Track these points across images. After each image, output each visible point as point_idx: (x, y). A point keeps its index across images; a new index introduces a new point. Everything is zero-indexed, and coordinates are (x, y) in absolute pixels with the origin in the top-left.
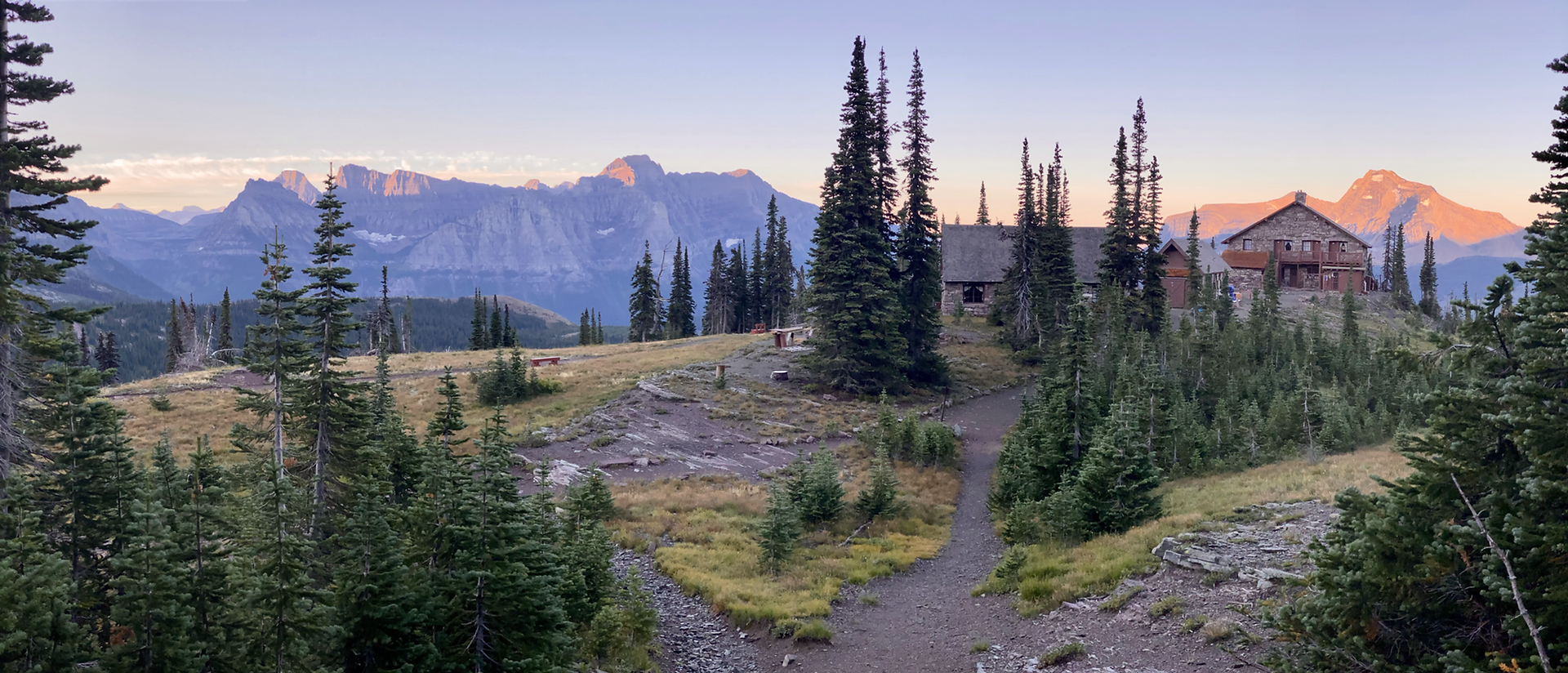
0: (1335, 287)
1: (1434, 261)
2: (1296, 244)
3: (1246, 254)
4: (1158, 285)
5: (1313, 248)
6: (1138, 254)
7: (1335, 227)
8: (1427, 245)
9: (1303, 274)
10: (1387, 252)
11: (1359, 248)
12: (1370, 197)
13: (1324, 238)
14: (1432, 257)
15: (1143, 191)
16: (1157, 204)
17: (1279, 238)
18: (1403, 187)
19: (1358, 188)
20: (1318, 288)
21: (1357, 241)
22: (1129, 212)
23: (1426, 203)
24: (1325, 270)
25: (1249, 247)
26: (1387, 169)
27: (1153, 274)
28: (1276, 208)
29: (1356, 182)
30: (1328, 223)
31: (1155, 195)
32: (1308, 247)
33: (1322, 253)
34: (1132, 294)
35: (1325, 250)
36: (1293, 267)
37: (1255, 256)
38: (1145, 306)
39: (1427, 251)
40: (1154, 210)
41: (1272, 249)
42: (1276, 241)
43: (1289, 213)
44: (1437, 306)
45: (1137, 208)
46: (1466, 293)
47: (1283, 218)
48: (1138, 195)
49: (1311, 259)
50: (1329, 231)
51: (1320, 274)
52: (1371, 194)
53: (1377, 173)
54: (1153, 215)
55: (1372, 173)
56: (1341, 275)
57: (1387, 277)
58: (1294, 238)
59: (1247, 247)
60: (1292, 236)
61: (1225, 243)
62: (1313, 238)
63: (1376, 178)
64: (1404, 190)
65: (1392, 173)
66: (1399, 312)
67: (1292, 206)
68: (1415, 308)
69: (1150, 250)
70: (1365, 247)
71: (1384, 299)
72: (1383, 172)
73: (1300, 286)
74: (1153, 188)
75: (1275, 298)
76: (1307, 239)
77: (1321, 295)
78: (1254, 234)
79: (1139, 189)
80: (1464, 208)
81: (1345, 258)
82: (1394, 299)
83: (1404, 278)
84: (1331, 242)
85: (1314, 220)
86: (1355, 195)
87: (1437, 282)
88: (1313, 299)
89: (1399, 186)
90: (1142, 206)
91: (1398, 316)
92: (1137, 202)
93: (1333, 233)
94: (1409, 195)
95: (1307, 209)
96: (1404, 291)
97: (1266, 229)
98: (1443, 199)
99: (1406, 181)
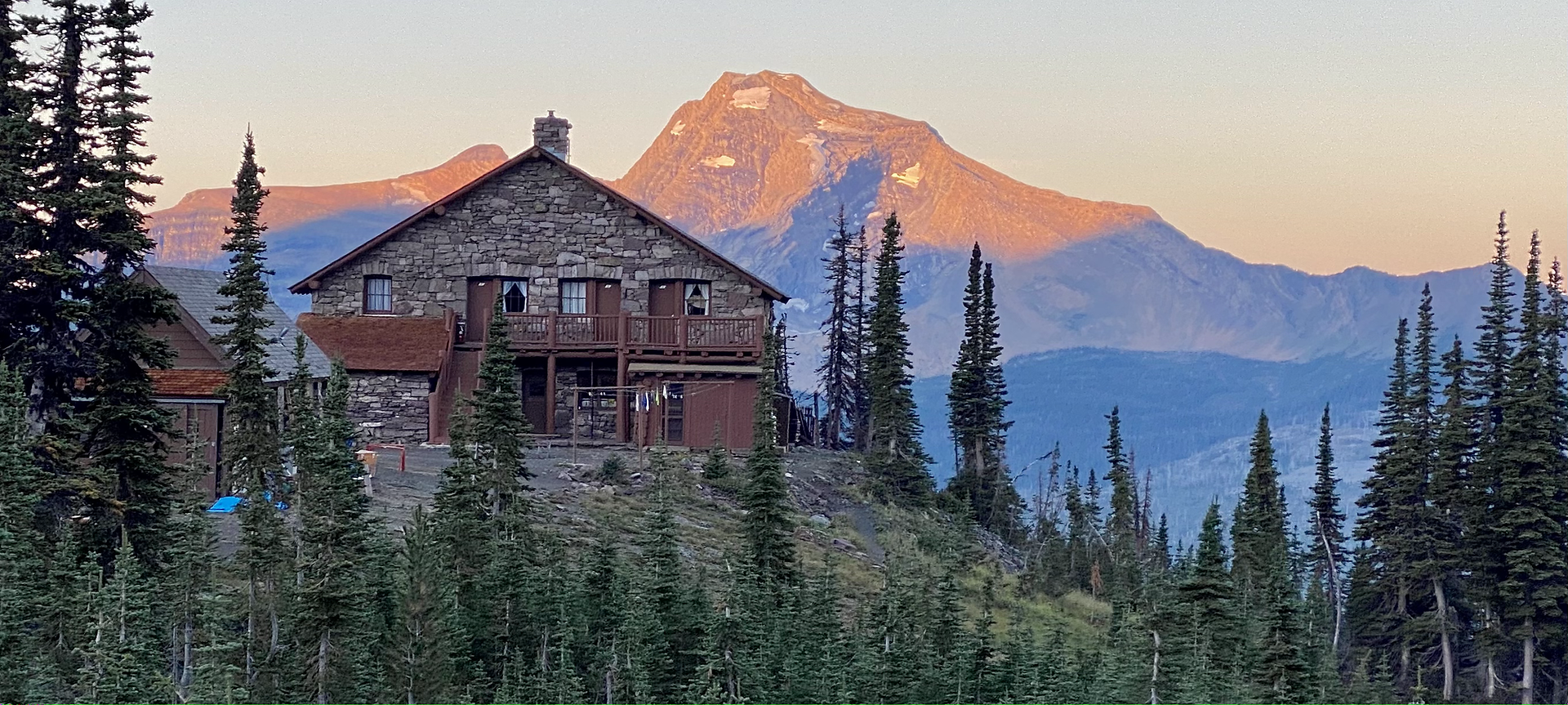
0: (675, 431)
1: (999, 342)
2: (536, 293)
3: (373, 325)
4: (140, 399)
5: (595, 304)
6: (73, 283)
7: (667, 232)
8: (973, 289)
9: (564, 392)
10: (839, 316)
11: (749, 301)
12: (727, 161)
13: (631, 270)
14: (989, 330)
15: (88, 57)
16: (136, 109)
17: (483, 270)
18: (831, 128)
19: (689, 134)
20: (617, 436)
21: (743, 277)
22: (38, 129)
23: (910, 177)
24: (639, 377)
25: (383, 298)
26: (784, 71)
27: (124, 356)
28: (423, 198)
29: (683, 114)
30: (644, 218)
31: (125, 77)
32: (577, 301)
33: (628, 319)
34: (50, 427)
35: (636, 307)
36: (532, 368)
37: (399, 332)
38: (99, 471)
39: (971, 310)
40: (124, 131)
41: (461, 308)
42: (472, 280)
43: (517, 186)
44: (1012, 495)
45: (70, 117)
46: (1115, 446)
47: (497, 202)
48: (70, 69)
49: (588, 341)
50: (649, 243)
51: (620, 387)
52: (731, 151)
53: (749, 83)
54: (121, 147)
55: (730, 83)
56: (692, 390)
57: (839, 402)
58: (536, 271)
59: (376, 303)
60: (527, 263)
61: (302, 289)
62: (593, 269)
63: (743, 100)
64: (837, 137)
65: (797, 81)
66: (891, 512)
67: (526, 161)
68: (941, 502)
69: (112, 270)
70: (769, 296)
71: (838, 471)
72: (767, 78)
73: (561, 427)
74: (119, 52)
75: (510, 454)
76: (574, 272)
77: (634, 461)
78: (401, 258)
79: (74, 47)
80: (1032, 191)
81: (707, 336)
82: (875, 470)
83: (904, 401)
84: (654, 283)
85: (599, 210)
86: (681, 153)
87: (1007, 415)
88: (611, 471)
89: (822, 124)
90: (87, 109)
91: (891, 526)
92: (67, 95)
93: (662, 252)
94: (855, 152)
95: (574, 175)
96: (905, 441)
97: (439, 238)
98: (964, 165)
99: (843, 109)
